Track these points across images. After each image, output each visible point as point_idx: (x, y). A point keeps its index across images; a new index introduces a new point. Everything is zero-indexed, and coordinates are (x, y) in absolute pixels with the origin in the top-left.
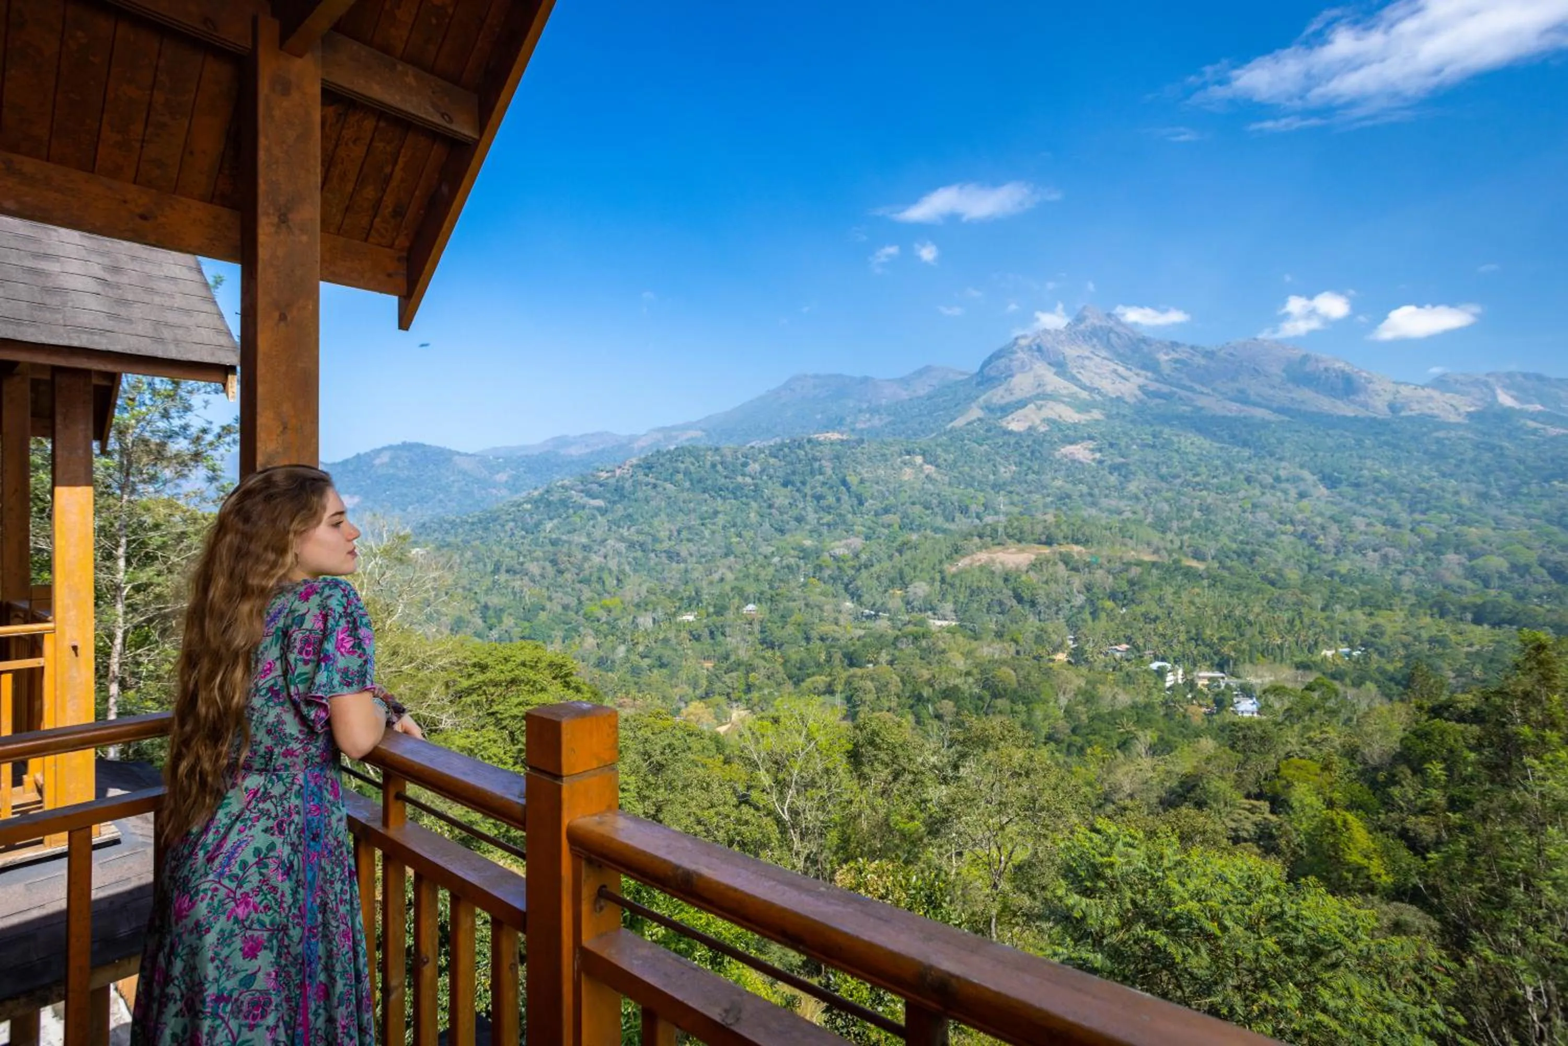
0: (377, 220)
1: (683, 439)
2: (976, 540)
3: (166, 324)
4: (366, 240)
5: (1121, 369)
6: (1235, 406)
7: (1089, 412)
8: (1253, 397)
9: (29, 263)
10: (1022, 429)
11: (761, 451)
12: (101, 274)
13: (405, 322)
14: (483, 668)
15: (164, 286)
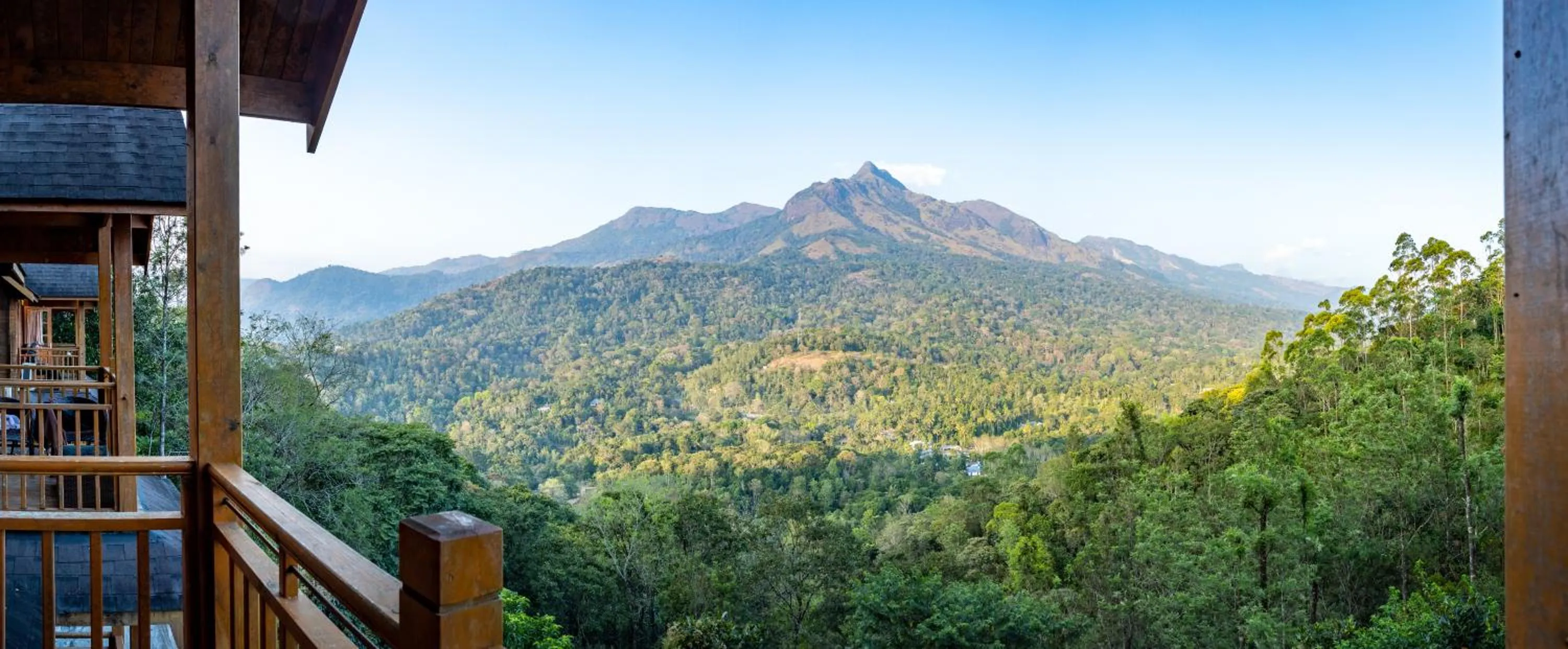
0: (289, 58)
1: (543, 262)
2: (779, 347)
3: (168, 178)
4: (281, 78)
5: (891, 214)
6: (968, 248)
7: (869, 246)
8: (981, 244)
9: (102, 150)
10: (817, 258)
11: (605, 271)
12: (135, 150)
13: (312, 147)
14: (385, 440)
15: (170, 153)
